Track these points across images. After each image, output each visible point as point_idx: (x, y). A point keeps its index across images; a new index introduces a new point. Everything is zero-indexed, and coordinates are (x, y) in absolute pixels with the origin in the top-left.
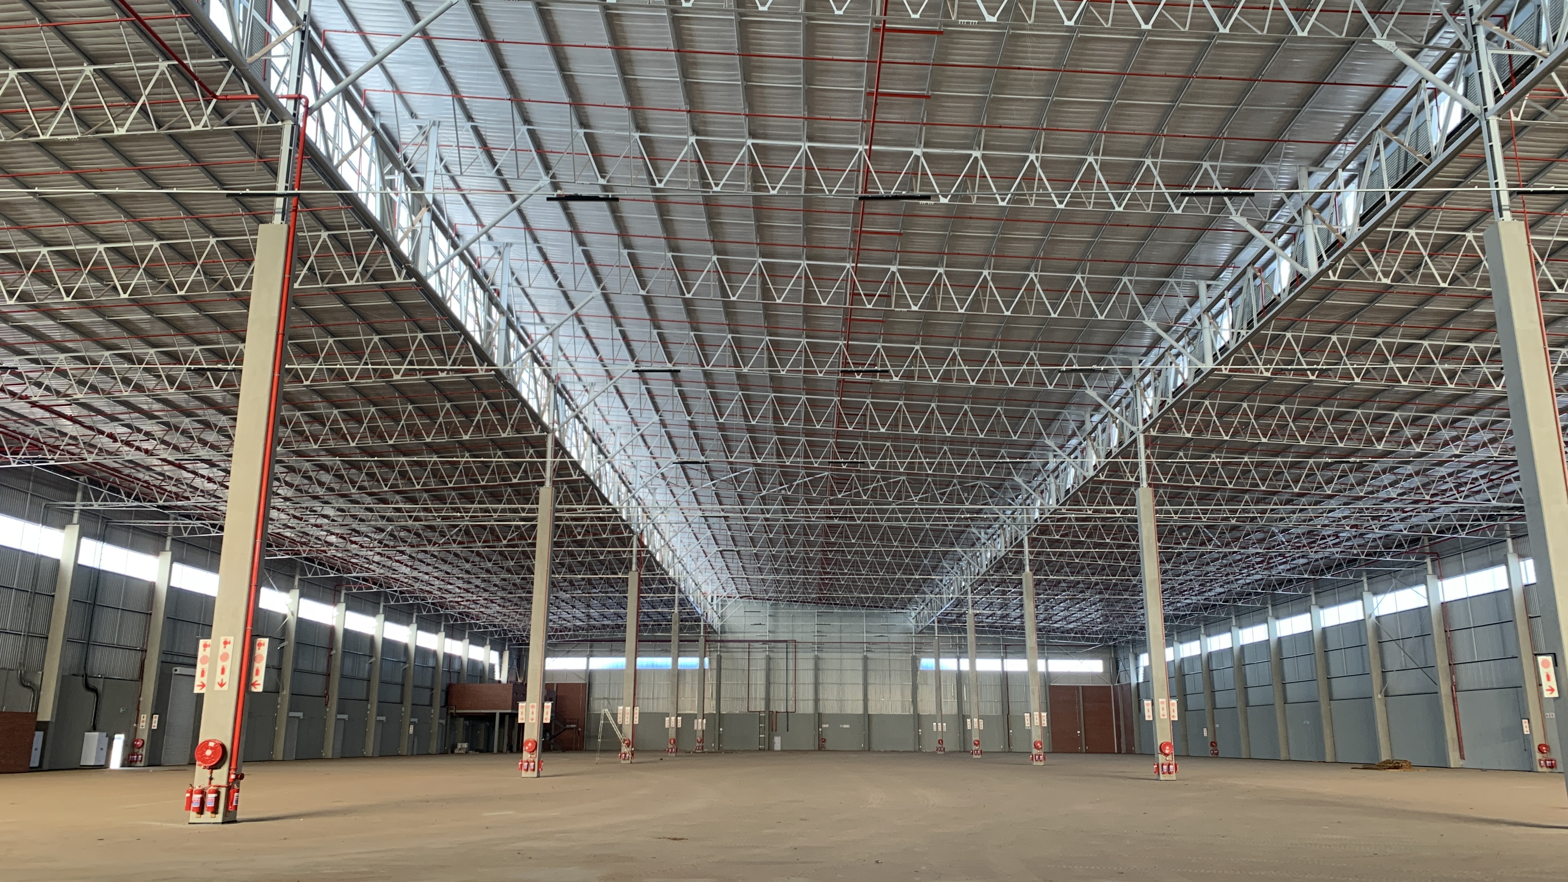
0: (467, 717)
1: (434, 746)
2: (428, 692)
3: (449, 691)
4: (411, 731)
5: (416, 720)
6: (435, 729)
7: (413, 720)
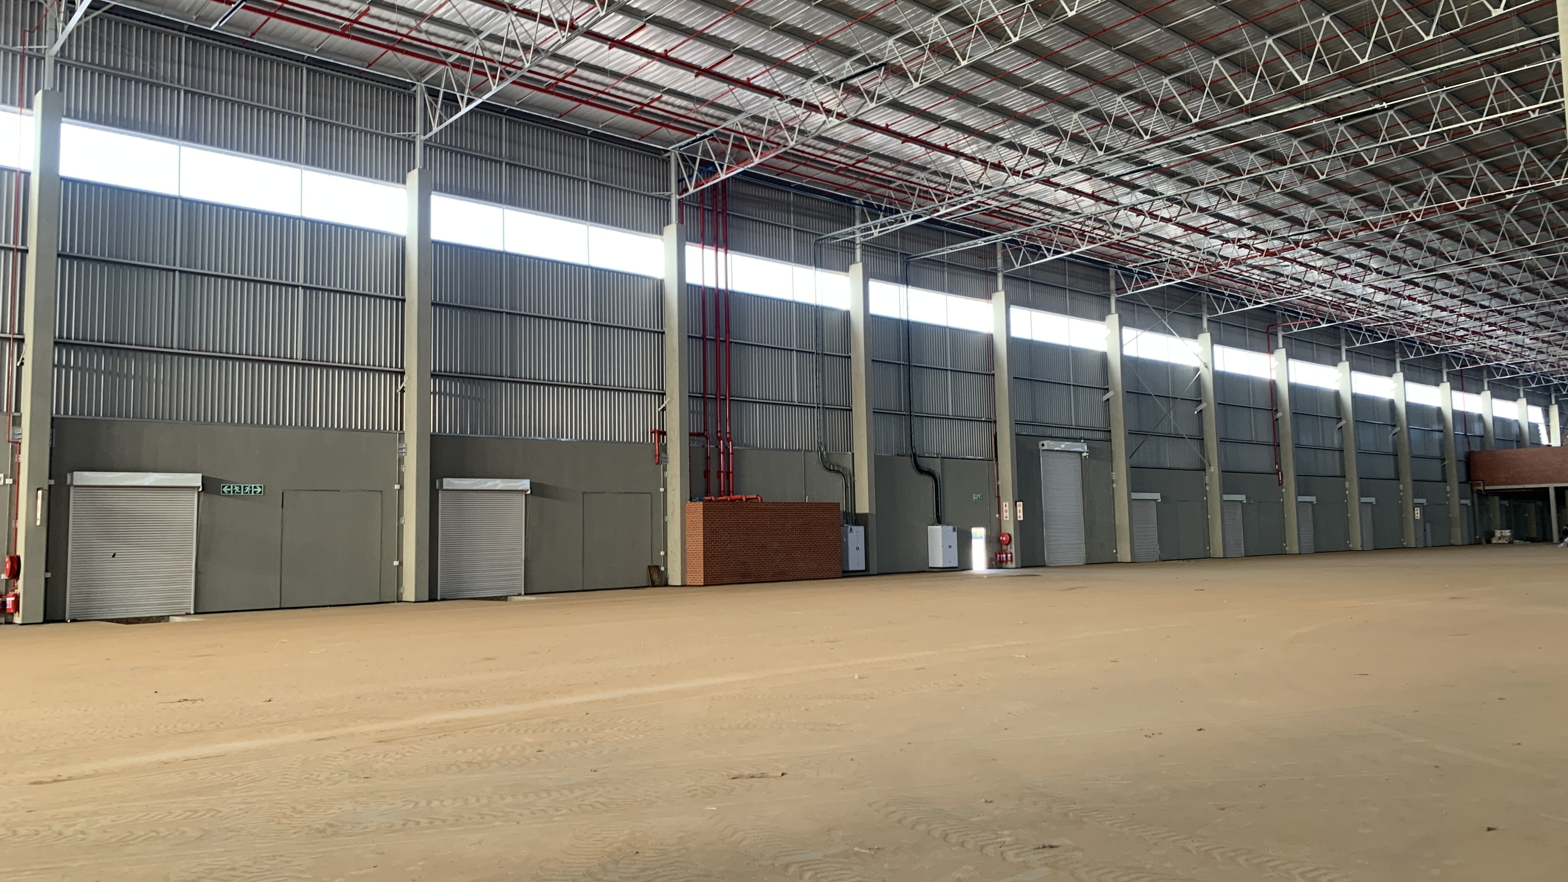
0: (1504, 495)
1: (1458, 534)
2: (1438, 465)
3: (1470, 462)
4: (1418, 516)
5: (1423, 501)
6: (1456, 511)
7: (1417, 501)
